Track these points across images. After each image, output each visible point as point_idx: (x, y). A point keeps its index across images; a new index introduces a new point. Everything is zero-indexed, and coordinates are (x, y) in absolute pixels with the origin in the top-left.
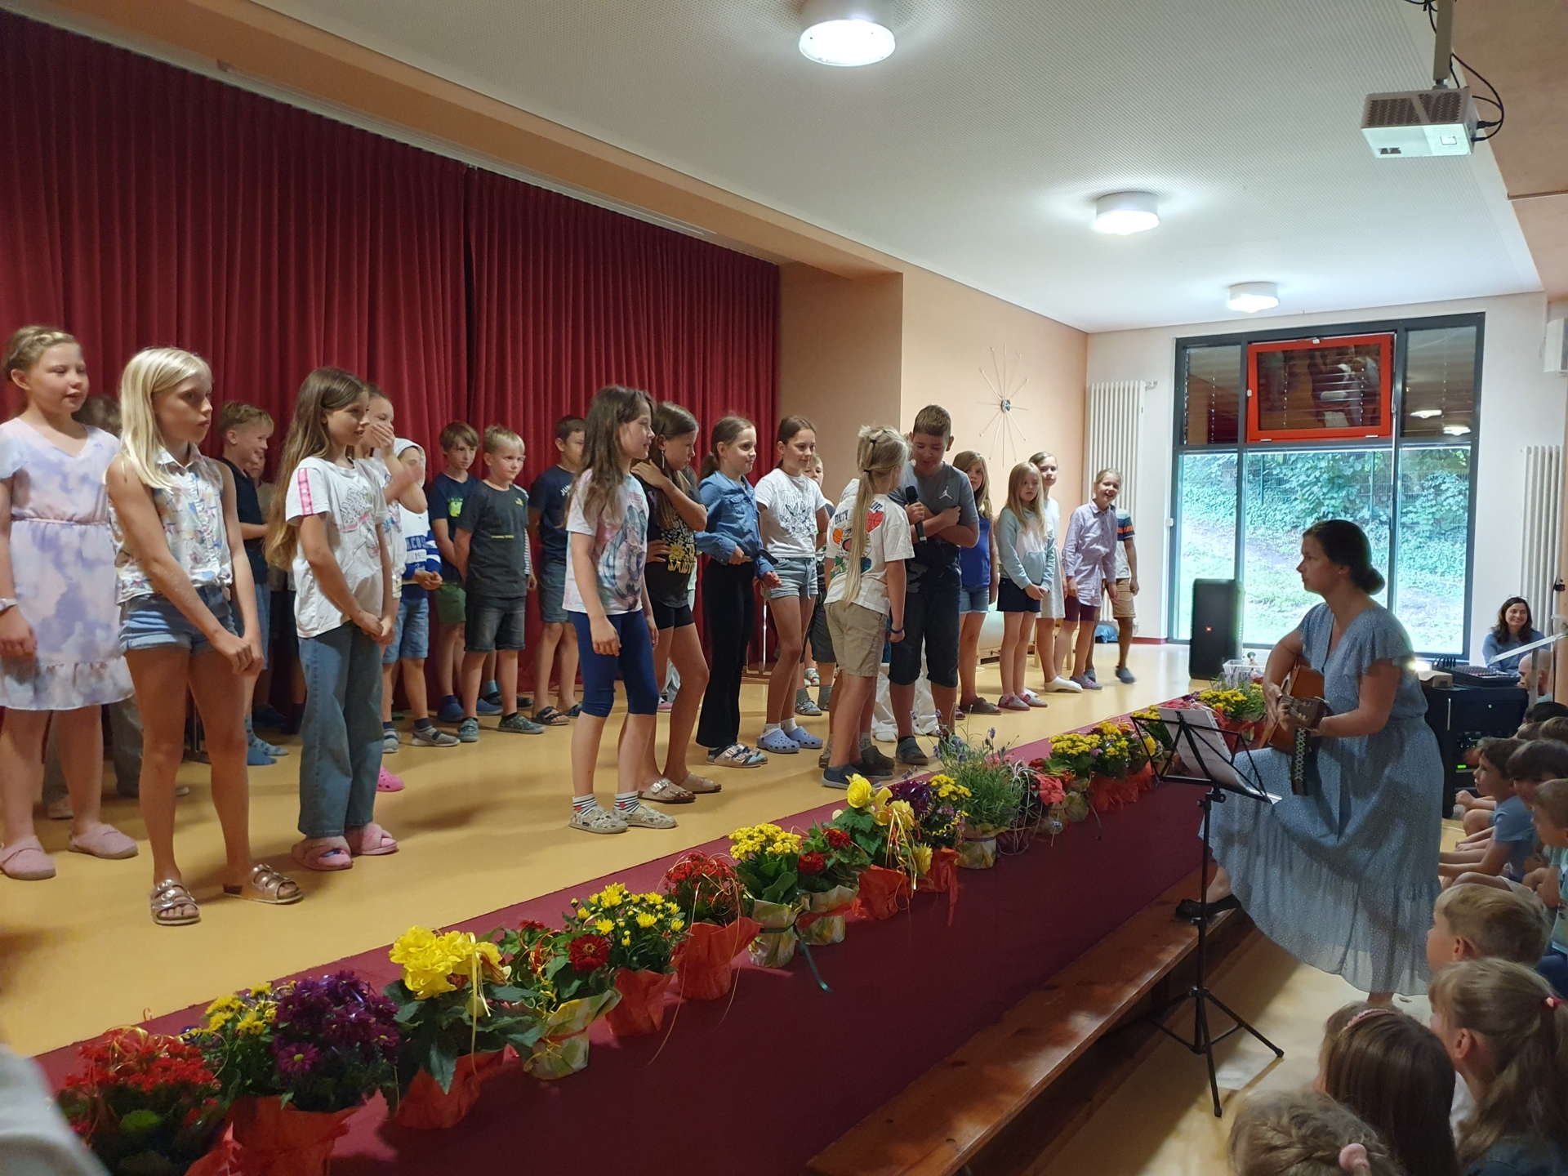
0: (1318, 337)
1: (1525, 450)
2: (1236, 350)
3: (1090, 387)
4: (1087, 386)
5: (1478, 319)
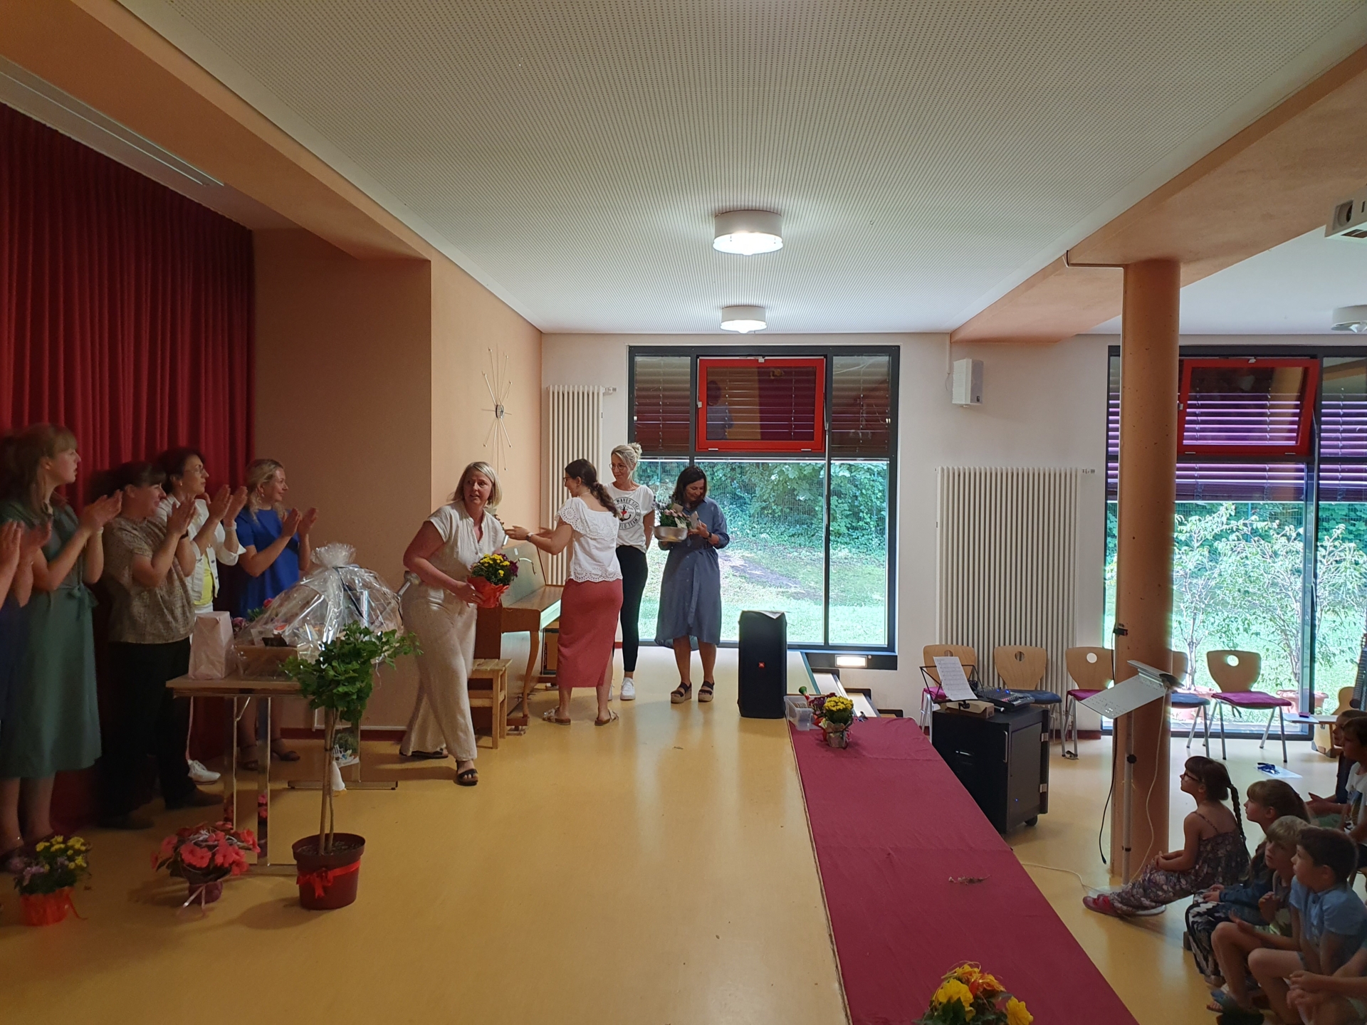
0: (764, 356)
1: (940, 469)
2: (687, 360)
3: (548, 389)
4: (544, 388)
5: (894, 352)
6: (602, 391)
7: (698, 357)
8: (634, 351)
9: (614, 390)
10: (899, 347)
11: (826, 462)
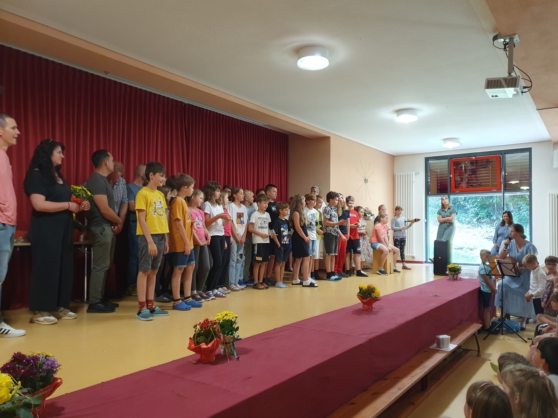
0: (474, 156)
1: (548, 194)
2: (446, 161)
3: (396, 174)
4: (395, 174)
5: (529, 150)
6: (414, 173)
7: (451, 159)
8: (427, 159)
9: (418, 173)
10: (531, 148)
11: (502, 195)
